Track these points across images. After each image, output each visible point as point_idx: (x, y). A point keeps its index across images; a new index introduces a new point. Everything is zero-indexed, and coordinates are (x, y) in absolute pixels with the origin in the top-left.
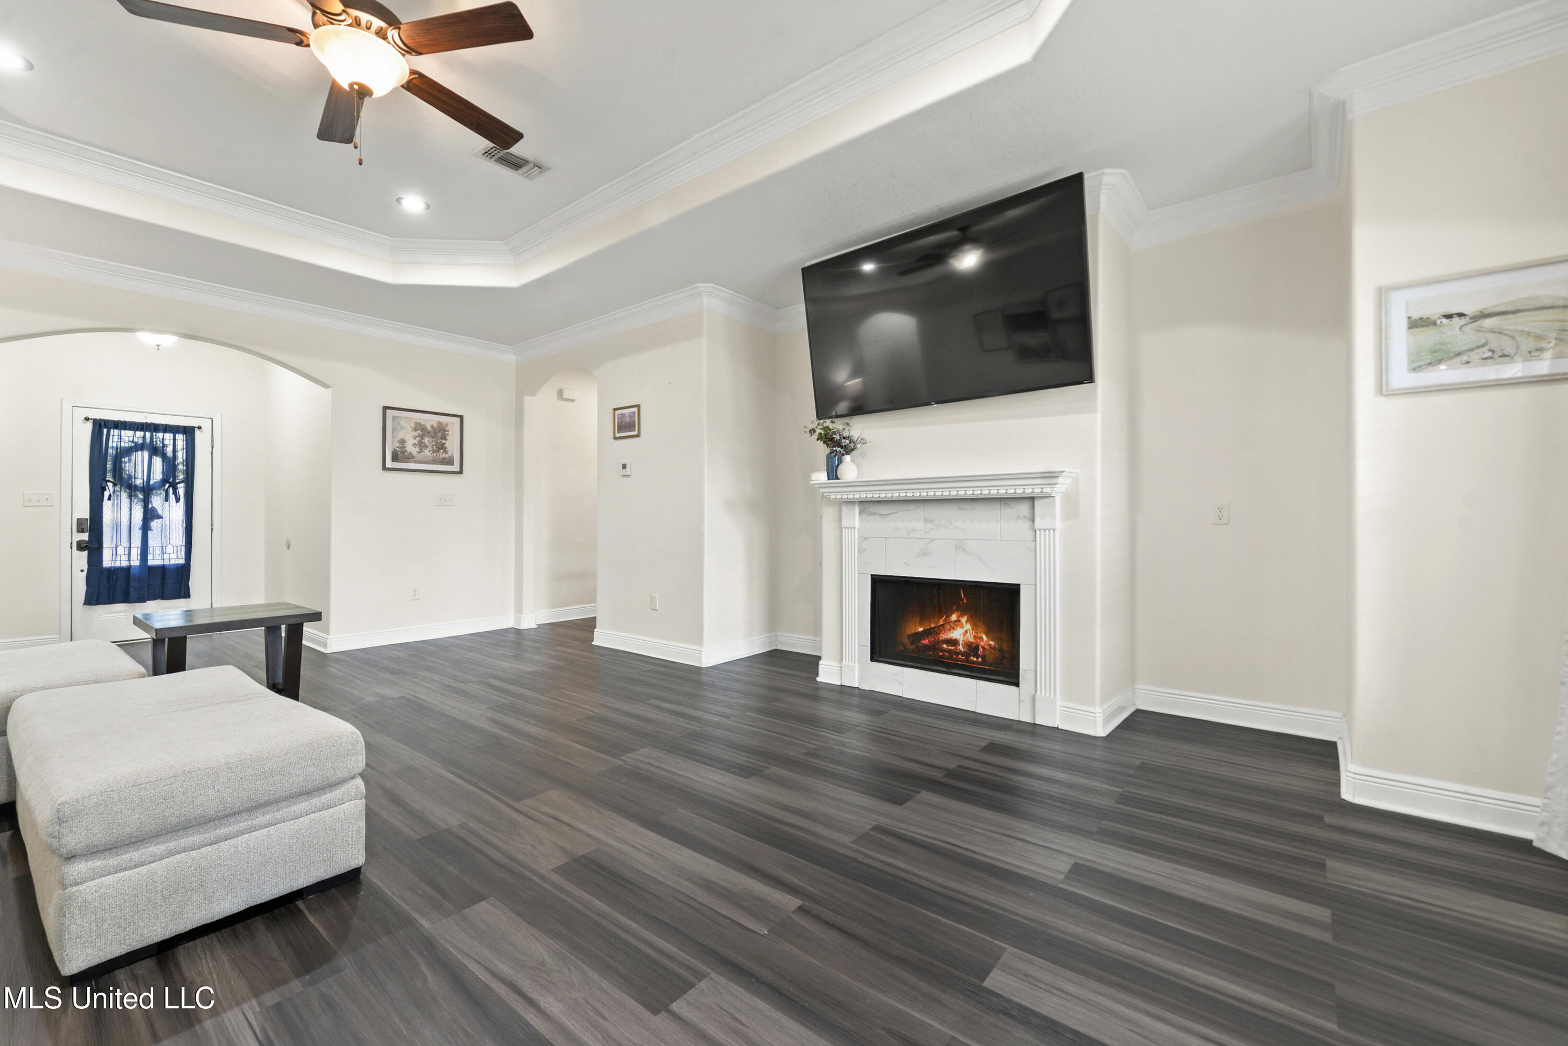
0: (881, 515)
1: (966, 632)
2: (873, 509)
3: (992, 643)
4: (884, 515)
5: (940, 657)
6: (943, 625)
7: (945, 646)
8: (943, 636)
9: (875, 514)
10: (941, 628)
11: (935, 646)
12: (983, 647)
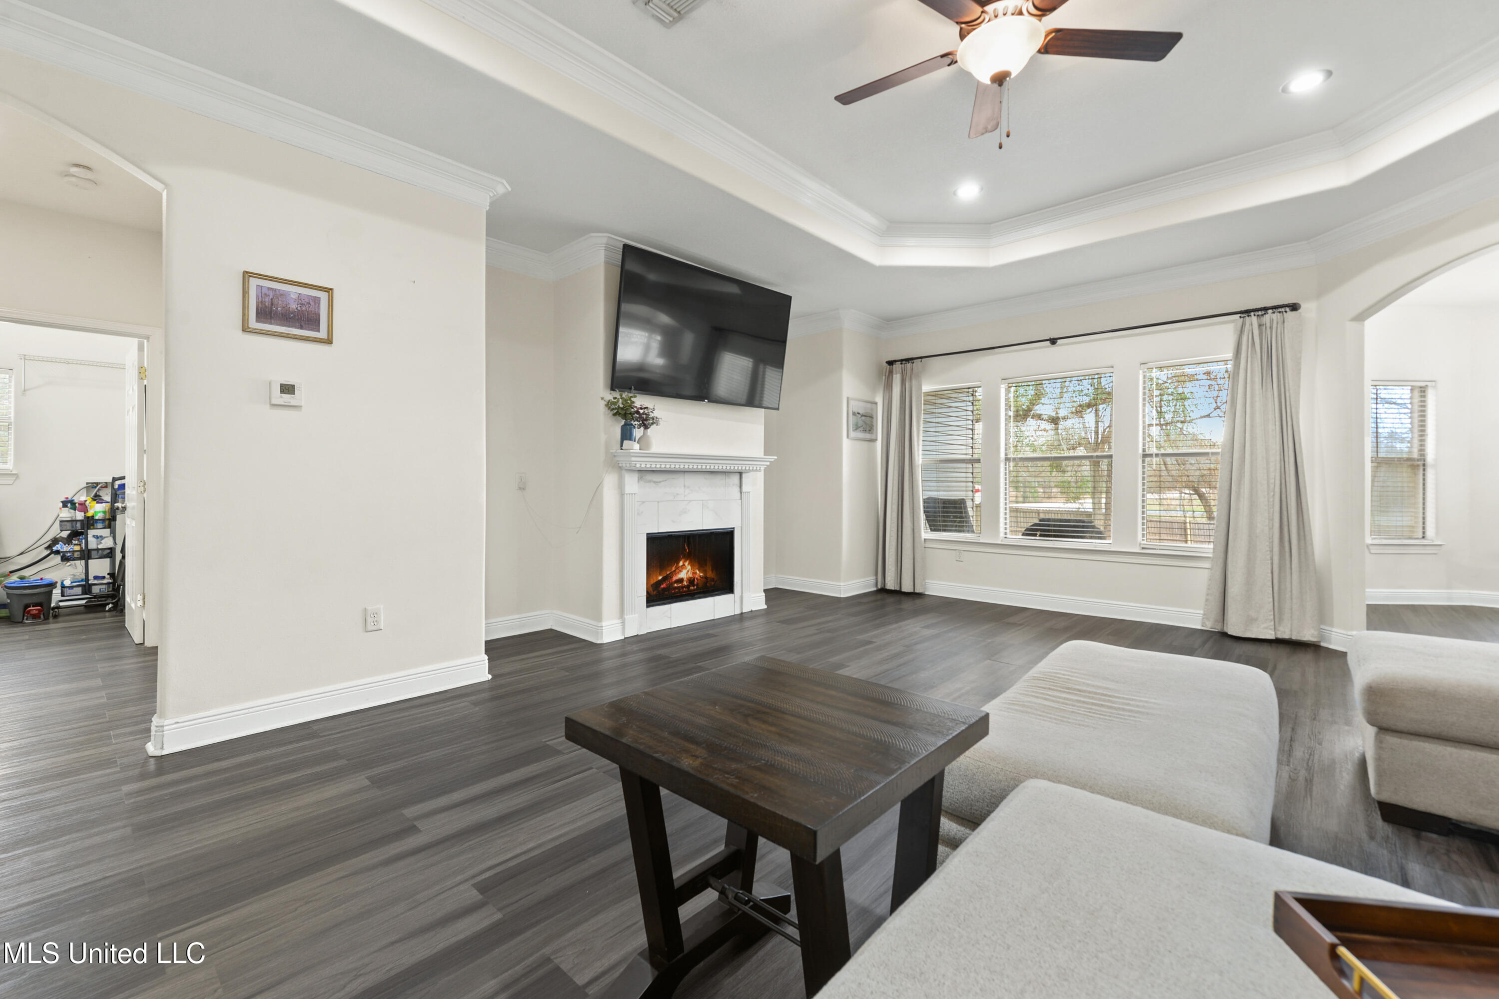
0: (655, 482)
1: (688, 571)
2: (649, 477)
3: (701, 574)
4: (657, 482)
5: (674, 593)
6: (675, 571)
7: (676, 585)
8: (675, 578)
9: (650, 481)
10: (674, 573)
11: (670, 588)
12: (697, 579)
